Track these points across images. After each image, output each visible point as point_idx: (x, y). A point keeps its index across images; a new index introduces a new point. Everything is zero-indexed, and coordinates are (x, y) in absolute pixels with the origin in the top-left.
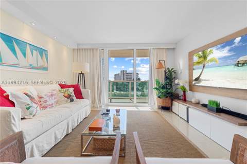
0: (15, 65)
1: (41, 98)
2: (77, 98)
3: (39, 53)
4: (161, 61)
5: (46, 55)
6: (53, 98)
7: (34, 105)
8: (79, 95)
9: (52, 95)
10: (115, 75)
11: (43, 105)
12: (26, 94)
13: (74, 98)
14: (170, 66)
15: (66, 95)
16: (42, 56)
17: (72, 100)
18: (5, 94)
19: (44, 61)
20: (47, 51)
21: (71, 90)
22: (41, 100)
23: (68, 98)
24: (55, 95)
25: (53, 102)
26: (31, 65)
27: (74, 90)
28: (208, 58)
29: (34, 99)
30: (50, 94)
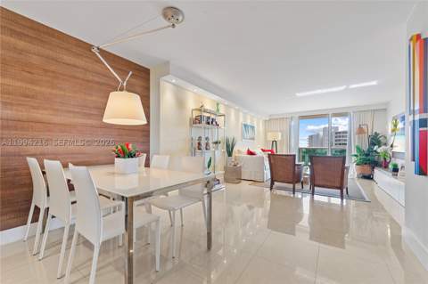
4: (362, 126)
14: (377, 130)
28: (397, 128)
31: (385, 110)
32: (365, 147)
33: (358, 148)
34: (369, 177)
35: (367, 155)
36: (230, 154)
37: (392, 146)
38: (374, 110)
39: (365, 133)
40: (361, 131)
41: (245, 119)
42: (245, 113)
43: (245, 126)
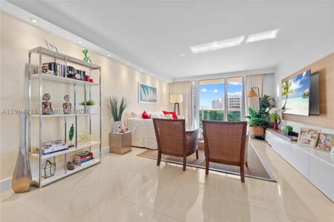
0: (145, 101)
4: (254, 89)
5: (156, 92)
10: (214, 102)
14: (267, 93)
19: (155, 97)
20: (156, 89)
26: (150, 99)
28: (289, 90)
31: (273, 74)
32: (257, 109)
33: (251, 110)
34: (261, 138)
35: (259, 116)
36: (117, 118)
37: (284, 108)
38: (264, 75)
39: (256, 95)
40: (253, 93)
41: (143, 79)
42: (142, 74)
43: (143, 87)
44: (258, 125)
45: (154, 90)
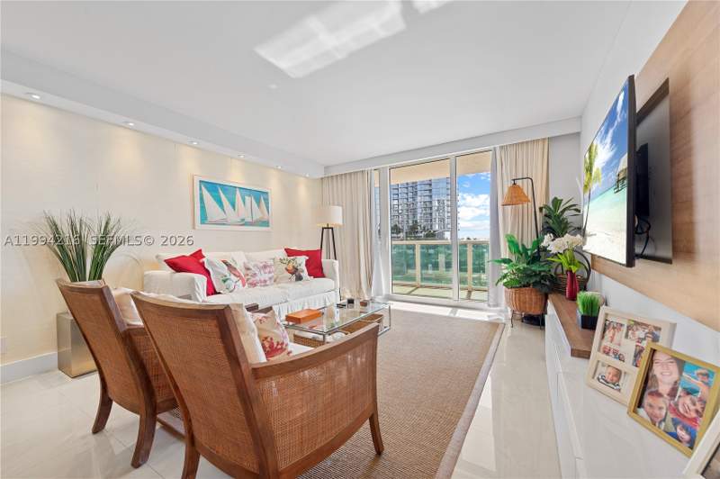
0: (223, 223)
1: (248, 269)
2: (310, 275)
3: (255, 198)
4: (519, 183)
5: (266, 200)
6: (267, 270)
7: (233, 277)
8: (316, 269)
9: (265, 267)
11: (250, 281)
12: (225, 262)
13: (305, 274)
15: (290, 268)
16: (258, 203)
17: (299, 278)
18: (201, 261)
19: (262, 212)
20: (267, 193)
21: (302, 260)
22: (248, 272)
23: (292, 274)
24: (270, 266)
25: (267, 279)
26: (243, 220)
27: (307, 261)
28: (594, 171)
29: (235, 269)
30: (261, 265)
31: (578, 134)
33: (511, 243)
37: (584, 234)
39: (526, 199)
43: (213, 187)
44: (528, 285)
45: (260, 196)
